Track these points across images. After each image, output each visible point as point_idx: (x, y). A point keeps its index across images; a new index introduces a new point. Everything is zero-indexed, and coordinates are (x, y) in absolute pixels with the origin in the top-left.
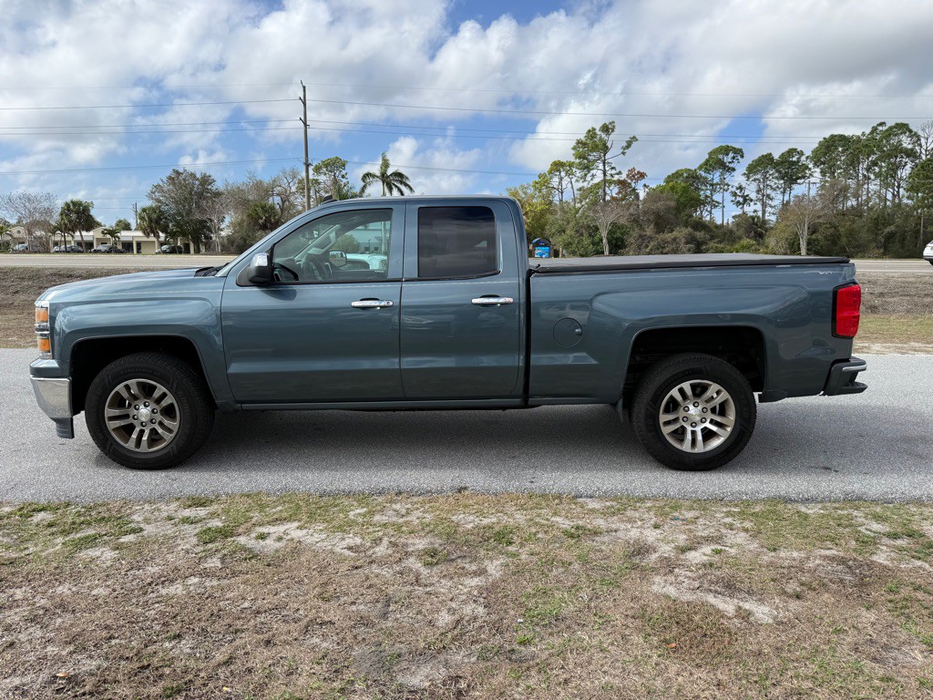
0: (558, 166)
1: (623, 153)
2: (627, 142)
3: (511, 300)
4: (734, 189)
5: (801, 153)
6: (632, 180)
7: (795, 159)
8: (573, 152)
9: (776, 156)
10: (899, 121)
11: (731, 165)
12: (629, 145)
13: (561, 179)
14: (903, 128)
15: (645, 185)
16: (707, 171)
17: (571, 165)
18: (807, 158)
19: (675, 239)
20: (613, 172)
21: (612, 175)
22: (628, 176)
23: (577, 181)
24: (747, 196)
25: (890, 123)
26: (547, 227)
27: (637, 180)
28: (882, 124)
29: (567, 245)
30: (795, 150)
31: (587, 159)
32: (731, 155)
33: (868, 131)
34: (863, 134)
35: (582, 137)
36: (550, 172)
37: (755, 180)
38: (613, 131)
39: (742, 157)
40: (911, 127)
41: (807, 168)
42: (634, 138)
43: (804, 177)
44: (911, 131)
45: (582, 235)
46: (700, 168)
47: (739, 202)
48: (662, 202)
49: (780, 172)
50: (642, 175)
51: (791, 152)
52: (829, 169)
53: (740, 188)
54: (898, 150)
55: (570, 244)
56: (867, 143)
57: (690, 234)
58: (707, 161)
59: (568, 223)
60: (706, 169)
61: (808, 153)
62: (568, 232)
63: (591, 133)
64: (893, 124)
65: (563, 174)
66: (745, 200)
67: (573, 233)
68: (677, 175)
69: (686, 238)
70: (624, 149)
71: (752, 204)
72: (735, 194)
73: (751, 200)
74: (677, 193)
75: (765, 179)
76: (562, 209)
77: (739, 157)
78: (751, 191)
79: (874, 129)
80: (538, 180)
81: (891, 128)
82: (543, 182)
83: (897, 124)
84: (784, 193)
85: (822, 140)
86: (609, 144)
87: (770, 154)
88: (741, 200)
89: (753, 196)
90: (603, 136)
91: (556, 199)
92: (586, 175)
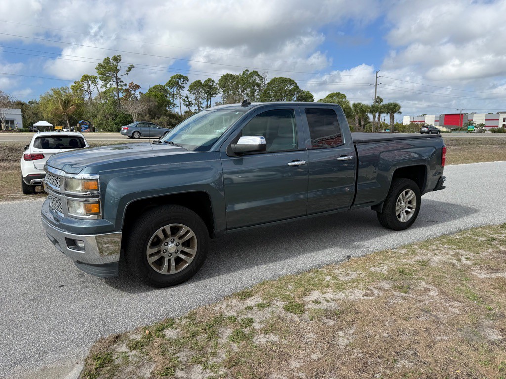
0: (86, 78)
1: (127, 74)
2: (129, 67)
3: (351, 157)
4: (184, 98)
5: (214, 82)
6: (133, 89)
7: (211, 84)
8: (96, 70)
9: (203, 82)
10: (255, 70)
11: (183, 85)
12: (130, 69)
13: (89, 85)
14: (256, 73)
15: (140, 93)
16: (170, 87)
17: (95, 78)
18: (217, 84)
19: (161, 123)
20: (122, 84)
21: (121, 86)
22: (130, 86)
23: (101, 87)
24: (191, 101)
25: (250, 70)
26: (84, 114)
27: (135, 90)
28: (247, 70)
29: (100, 125)
30: (211, 79)
31: (106, 75)
32: (182, 80)
33: (242, 73)
34: (240, 74)
35: (102, 62)
36: (82, 81)
37: (194, 93)
38: (120, 60)
39: (188, 81)
40: (259, 73)
41: (217, 89)
42: (132, 66)
43: (215, 94)
44: (259, 75)
45: (108, 119)
46: (167, 85)
47: (187, 104)
48: (152, 103)
49: (205, 90)
50: (138, 87)
51: (209, 80)
52: (227, 90)
53: (187, 97)
54: (255, 84)
55: (101, 124)
56: (242, 79)
57: (169, 120)
58: (170, 81)
59: (98, 112)
60: (170, 86)
61: (217, 81)
62: (99, 117)
63: (107, 61)
64: (252, 71)
65: (90, 82)
66: (190, 104)
67: (102, 118)
68: (155, 88)
69: (167, 122)
70: (127, 71)
71: (193, 105)
72: (185, 100)
73: (193, 104)
74: (157, 98)
75: (198, 93)
76: (92, 104)
77: (186, 81)
78: (192, 98)
79: (244, 73)
80: (74, 85)
81: (251, 73)
82: (78, 87)
83: (254, 71)
84: (207, 101)
85: (222, 75)
86: (118, 68)
87: (200, 81)
88: (188, 103)
89: (193, 102)
90: (114, 63)
91: (87, 97)
92: (106, 84)
